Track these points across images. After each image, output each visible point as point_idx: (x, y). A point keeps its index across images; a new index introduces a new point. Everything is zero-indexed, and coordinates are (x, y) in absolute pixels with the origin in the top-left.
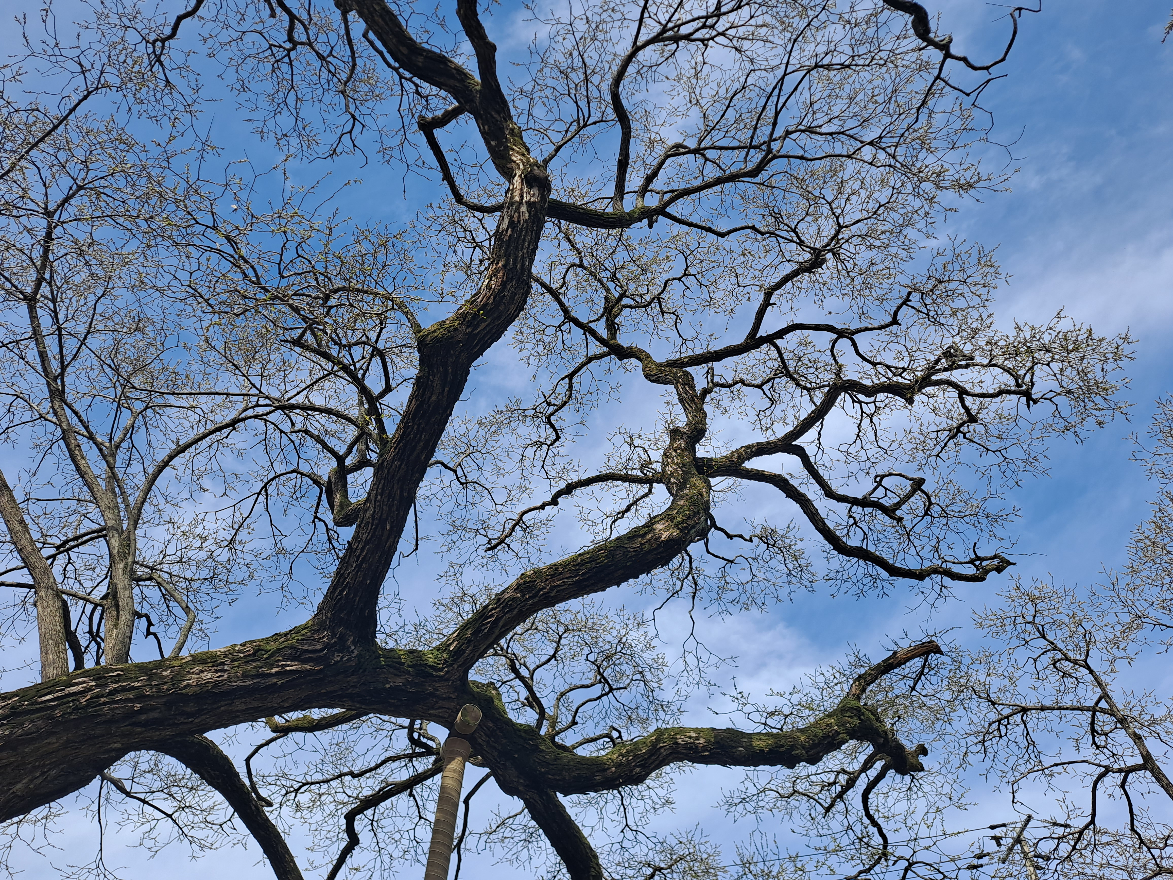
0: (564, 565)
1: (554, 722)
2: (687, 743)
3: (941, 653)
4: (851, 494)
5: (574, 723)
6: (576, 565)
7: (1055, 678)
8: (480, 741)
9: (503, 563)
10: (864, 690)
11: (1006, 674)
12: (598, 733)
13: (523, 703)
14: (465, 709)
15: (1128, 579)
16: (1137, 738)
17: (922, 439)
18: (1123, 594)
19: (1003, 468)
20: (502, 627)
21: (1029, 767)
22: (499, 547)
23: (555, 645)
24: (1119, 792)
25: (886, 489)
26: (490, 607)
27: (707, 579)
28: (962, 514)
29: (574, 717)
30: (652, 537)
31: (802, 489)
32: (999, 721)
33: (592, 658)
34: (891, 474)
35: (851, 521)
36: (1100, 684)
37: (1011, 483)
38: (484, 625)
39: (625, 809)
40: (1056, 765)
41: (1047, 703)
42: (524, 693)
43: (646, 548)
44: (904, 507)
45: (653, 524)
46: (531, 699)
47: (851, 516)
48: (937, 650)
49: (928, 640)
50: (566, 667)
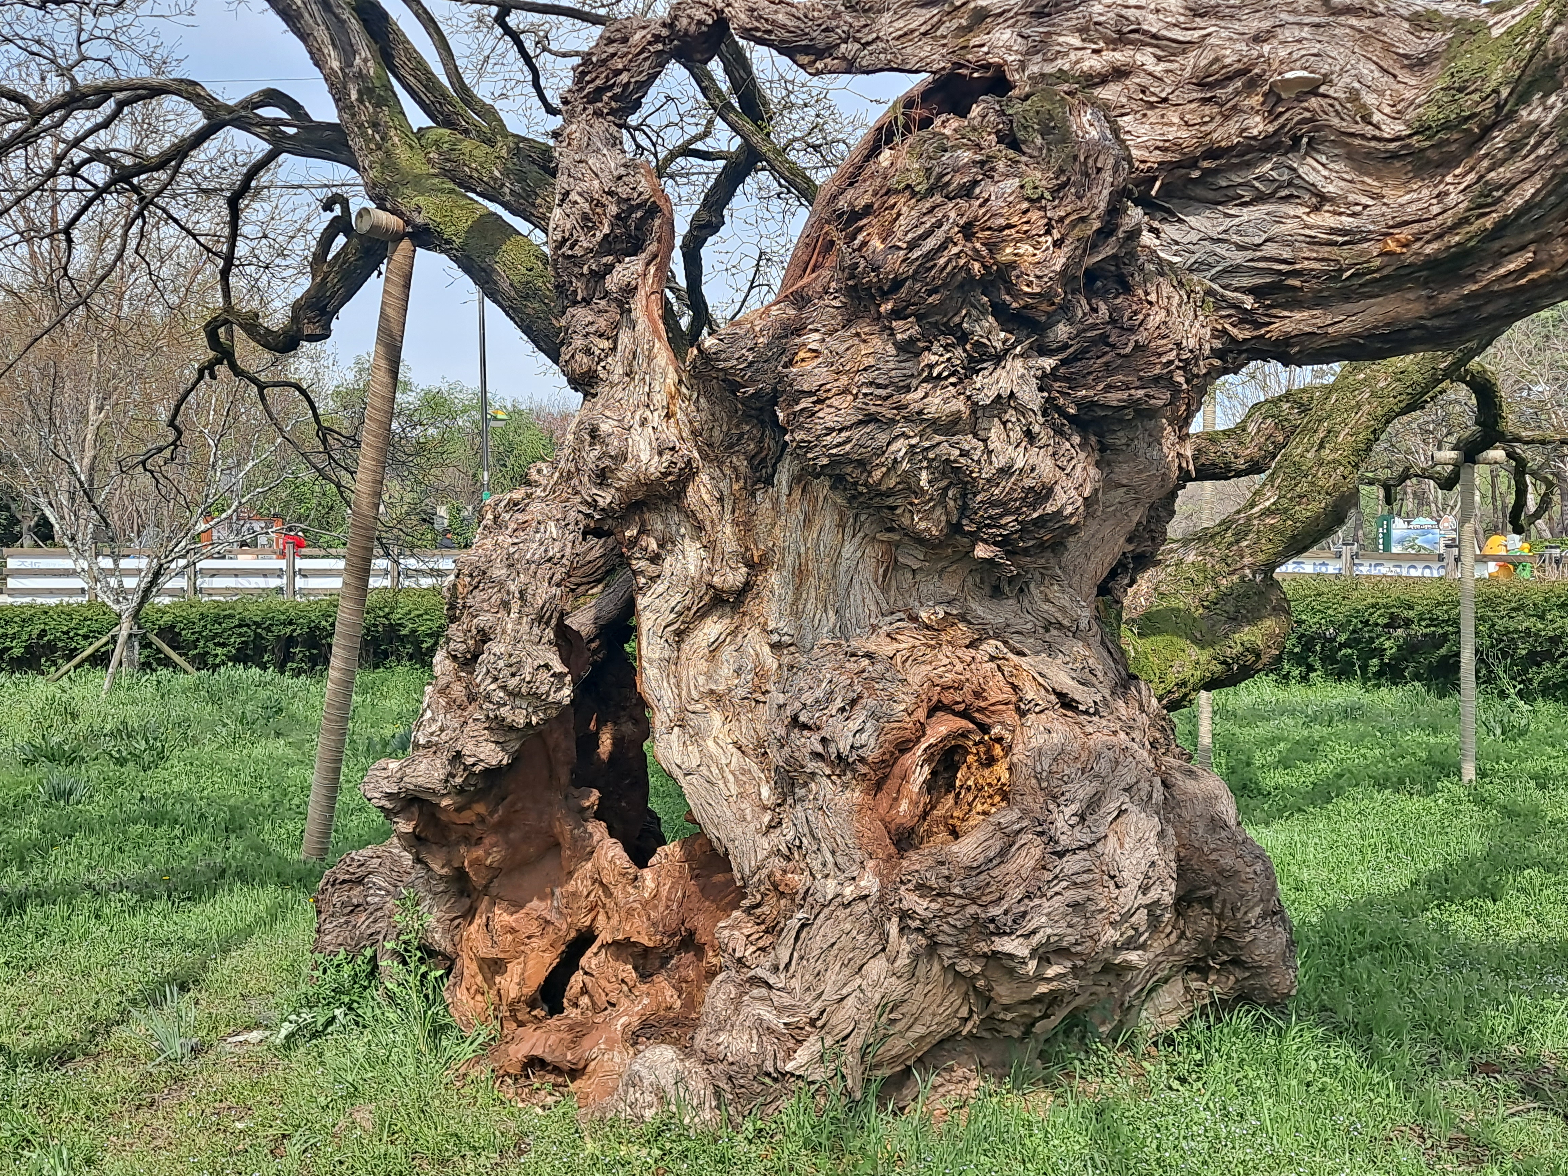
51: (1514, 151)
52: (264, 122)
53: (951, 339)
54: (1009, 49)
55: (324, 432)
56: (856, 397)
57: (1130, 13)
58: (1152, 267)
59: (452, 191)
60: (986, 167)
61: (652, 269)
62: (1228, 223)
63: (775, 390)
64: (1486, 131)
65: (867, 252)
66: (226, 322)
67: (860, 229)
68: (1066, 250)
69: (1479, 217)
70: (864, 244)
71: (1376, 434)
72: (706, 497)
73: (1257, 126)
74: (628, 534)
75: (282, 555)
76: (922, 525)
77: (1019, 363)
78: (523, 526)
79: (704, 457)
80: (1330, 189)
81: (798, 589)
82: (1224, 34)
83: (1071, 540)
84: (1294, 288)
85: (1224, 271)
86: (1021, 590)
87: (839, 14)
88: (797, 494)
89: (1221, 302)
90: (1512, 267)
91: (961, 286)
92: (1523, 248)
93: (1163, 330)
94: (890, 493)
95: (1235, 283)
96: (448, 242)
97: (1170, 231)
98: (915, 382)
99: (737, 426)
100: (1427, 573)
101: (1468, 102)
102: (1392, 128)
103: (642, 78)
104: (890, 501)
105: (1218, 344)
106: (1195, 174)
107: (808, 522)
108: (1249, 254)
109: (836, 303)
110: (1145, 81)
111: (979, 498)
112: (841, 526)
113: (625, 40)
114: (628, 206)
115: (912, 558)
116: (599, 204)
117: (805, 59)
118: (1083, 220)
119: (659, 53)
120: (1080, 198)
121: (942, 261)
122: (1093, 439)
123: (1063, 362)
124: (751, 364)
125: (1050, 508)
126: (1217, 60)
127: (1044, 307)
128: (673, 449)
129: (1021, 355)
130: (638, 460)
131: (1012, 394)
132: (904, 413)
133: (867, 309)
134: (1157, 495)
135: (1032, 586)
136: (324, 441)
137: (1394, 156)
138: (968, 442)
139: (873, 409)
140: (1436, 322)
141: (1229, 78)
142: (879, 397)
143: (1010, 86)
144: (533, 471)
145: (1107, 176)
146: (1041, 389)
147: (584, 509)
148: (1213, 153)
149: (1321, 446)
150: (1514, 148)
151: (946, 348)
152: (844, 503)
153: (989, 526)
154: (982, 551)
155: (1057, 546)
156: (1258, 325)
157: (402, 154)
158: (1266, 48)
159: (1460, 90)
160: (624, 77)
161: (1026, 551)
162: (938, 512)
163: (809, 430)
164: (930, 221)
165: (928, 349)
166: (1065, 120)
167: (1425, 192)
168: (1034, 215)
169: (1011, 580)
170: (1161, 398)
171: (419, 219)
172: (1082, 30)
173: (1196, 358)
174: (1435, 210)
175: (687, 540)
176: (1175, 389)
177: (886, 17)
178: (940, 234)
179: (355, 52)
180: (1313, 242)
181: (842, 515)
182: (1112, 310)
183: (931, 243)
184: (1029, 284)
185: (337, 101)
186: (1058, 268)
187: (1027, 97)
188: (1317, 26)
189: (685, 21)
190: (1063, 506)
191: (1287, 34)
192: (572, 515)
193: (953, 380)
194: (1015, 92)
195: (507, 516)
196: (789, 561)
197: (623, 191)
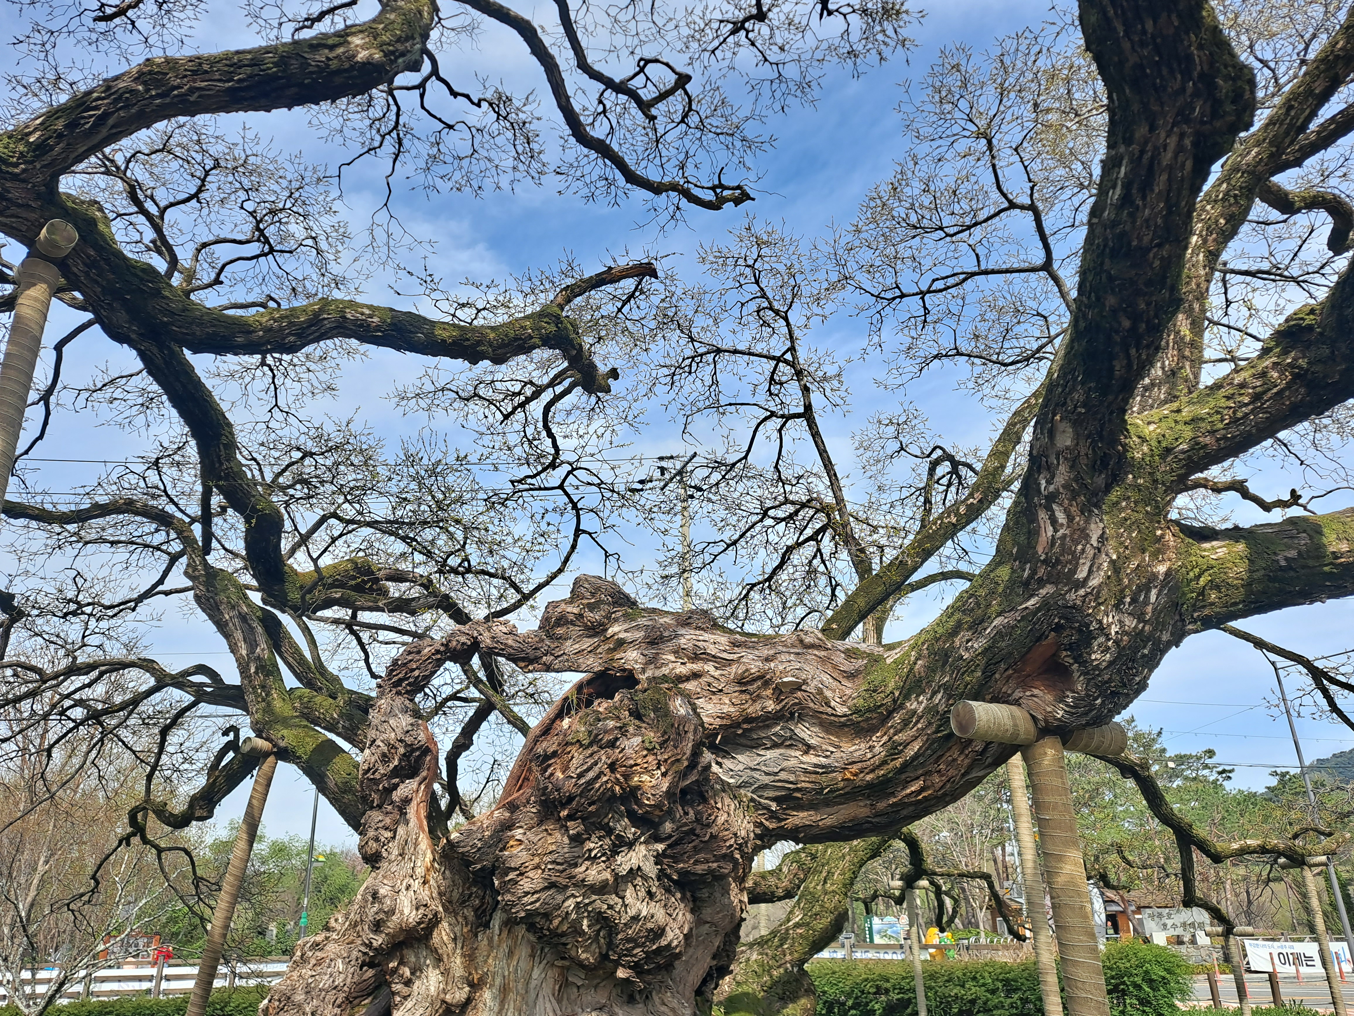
0: (214, 61)
1: (190, 275)
2: (358, 320)
3: (657, 277)
4: (607, 73)
5: (217, 281)
6: (231, 66)
7: (754, 324)
8: (75, 270)
9: (124, 46)
10: (569, 301)
11: (712, 314)
12: (250, 300)
13: (147, 246)
14: (52, 224)
15: (850, 238)
16: (806, 390)
17: (702, 26)
18: (840, 252)
19: (775, 86)
20: (113, 127)
21: (707, 403)
22: (117, 21)
23: (199, 182)
24: (776, 435)
25: (648, 78)
26: (95, 95)
27: (416, 141)
28: (719, 131)
29: (219, 275)
30: (344, 53)
31: (553, 51)
32: (693, 358)
33: (249, 206)
34: (656, 61)
35: (600, 108)
36: (791, 337)
37: (777, 107)
38: (85, 118)
39: (276, 389)
40: (730, 404)
41: (741, 347)
42: (149, 234)
43: (334, 65)
44: (660, 105)
45: (348, 35)
46: (159, 243)
47: (600, 102)
48: (654, 274)
49: (646, 261)
50: (212, 215)
51: (906, 725)
52: (193, 684)
53: (602, 833)
54: (636, 662)
55: (197, 880)
56: (544, 871)
57: (700, 644)
58: (718, 787)
59: (306, 726)
60: (623, 730)
61: (423, 787)
62: (759, 759)
63: (493, 866)
64: (890, 714)
65: (553, 780)
66: (145, 809)
67: (550, 766)
68: (669, 778)
69: (893, 760)
70: (552, 774)
71: (855, 874)
72: (445, 938)
73: (771, 706)
74: (391, 965)
75: (154, 964)
76: (584, 956)
77: (643, 847)
78: (319, 962)
79: (446, 909)
80: (812, 742)
81: (502, 1003)
82: (751, 656)
83: (677, 963)
84: (798, 798)
85: (759, 787)
86: (647, 997)
87: (543, 640)
88: (505, 933)
89: (758, 806)
90: (913, 789)
91: (609, 800)
92: (917, 778)
93: (726, 826)
94: (563, 934)
95: (765, 794)
96: (300, 757)
97: (728, 763)
98: (580, 861)
99: (468, 889)
100: (895, 957)
101: (878, 697)
102: (841, 710)
103: (427, 673)
104: (563, 940)
105: (758, 831)
106: (740, 732)
107: (511, 954)
108: (772, 778)
109: (534, 810)
110: (710, 680)
111: (619, 937)
112: (532, 956)
113: (419, 652)
114: (411, 748)
115: (577, 978)
116: (394, 747)
117: (523, 664)
118: (678, 760)
119: (437, 660)
120: (676, 748)
121: (597, 785)
122: (688, 895)
123: (669, 846)
124: (479, 849)
125: (664, 943)
126: (747, 670)
127: (657, 812)
128: (426, 905)
129: (644, 842)
130: (402, 913)
131: (639, 867)
132: (574, 881)
133: (552, 814)
134: (729, 928)
135: (654, 993)
136: (197, 887)
137: (844, 725)
138: (613, 899)
139: (554, 879)
140: (876, 820)
141: (754, 680)
142: (558, 871)
143: (637, 682)
144: (332, 921)
145: (691, 736)
146: (656, 864)
147: (363, 949)
148: (748, 720)
149: (825, 882)
150: (906, 723)
151: (600, 838)
152: (534, 939)
153: (626, 956)
154: (621, 973)
155: (668, 967)
156: (780, 820)
157: (278, 704)
158: (772, 665)
159: (874, 691)
160: (416, 673)
161: (649, 972)
162: (594, 946)
163: (513, 894)
164: (590, 761)
165: (589, 839)
166: (666, 704)
167: (863, 745)
168: (650, 758)
169: (640, 992)
170: (728, 868)
171: (282, 744)
172: (675, 652)
173: (746, 843)
174: (869, 755)
175: (430, 969)
176: (735, 861)
177: (569, 643)
178: (596, 769)
179: (257, 645)
180: (806, 771)
181: (533, 948)
182: (697, 813)
183: (591, 775)
184: (648, 799)
185: (241, 673)
186: (664, 789)
187: (645, 691)
188: (798, 654)
189: (454, 643)
190: (671, 941)
191: (783, 657)
192: (355, 954)
193: (603, 859)
194: (639, 687)
195: (310, 954)
196: (498, 981)
197: (408, 740)
